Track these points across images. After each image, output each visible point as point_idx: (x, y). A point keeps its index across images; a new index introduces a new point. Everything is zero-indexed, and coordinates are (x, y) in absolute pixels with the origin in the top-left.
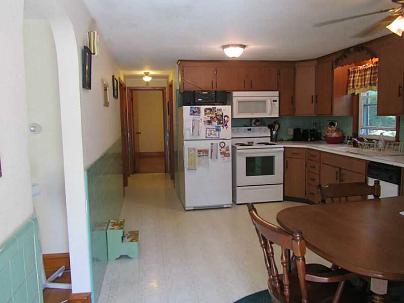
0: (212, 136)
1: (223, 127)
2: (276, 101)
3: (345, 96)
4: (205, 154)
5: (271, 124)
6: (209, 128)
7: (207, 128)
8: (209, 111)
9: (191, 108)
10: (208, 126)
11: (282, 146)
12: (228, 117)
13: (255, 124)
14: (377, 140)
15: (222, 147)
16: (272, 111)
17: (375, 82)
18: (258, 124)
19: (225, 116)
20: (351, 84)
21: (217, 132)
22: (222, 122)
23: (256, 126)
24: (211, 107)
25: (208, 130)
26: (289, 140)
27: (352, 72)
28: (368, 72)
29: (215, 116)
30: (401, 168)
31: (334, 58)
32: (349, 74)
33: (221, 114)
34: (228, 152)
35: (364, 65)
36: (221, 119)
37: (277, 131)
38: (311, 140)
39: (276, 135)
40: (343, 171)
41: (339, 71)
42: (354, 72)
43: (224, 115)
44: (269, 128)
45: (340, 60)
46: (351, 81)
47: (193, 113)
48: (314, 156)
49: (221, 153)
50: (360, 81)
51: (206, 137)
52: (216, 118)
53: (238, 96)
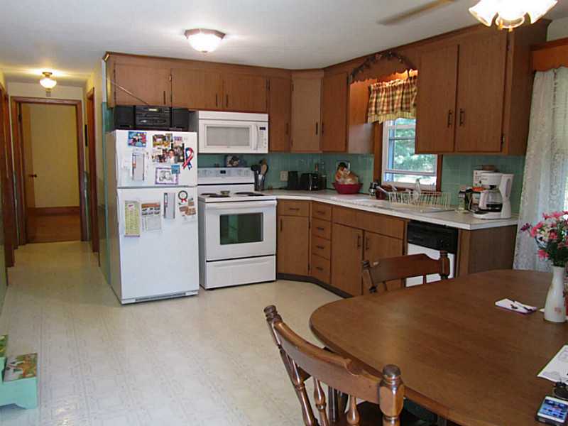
0: (165, 181)
1: (184, 167)
2: (264, 129)
3: (365, 125)
4: (153, 211)
5: (255, 163)
6: (161, 168)
7: (157, 168)
8: (160, 140)
9: (130, 133)
10: (160, 165)
11: (275, 197)
12: (192, 151)
13: (231, 163)
14: (412, 190)
15: (182, 200)
16: (258, 144)
17: (408, 105)
18: (235, 163)
19: (187, 149)
20: (373, 109)
21: (175, 175)
22: (182, 158)
23: (233, 167)
24: (164, 133)
25: (159, 170)
26: (280, 189)
27: (374, 90)
28: (398, 92)
29: (170, 148)
31: (350, 69)
32: (370, 93)
33: (181, 146)
34: (193, 207)
35: (392, 82)
36: (181, 154)
37: (264, 175)
38: (313, 189)
39: (263, 181)
40: (367, 234)
41: (357, 87)
42: (378, 91)
43: (185, 148)
44: (252, 169)
45: (360, 72)
46: (374, 104)
47: (134, 142)
48: (323, 213)
49: (182, 209)
50: (386, 104)
51: (156, 183)
52: (171, 152)
53: (206, 118)
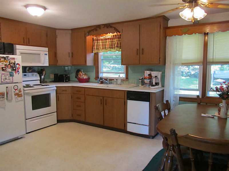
0: (6, 81)
1: (16, 73)
2: (47, 55)
3: (92, 54)
5: (40, 71)
6: (4, 74)
7: (2, 74)
8: (3, 59)
10: (3, 72)
11: (55, 86)
12: (19, 65)
13: (28, 71)
14: (117, 80)
15: (15, 90)
16: (44, 61)
17: (112, 46)
18: (30, 70)
19: (17, 64)
20: (96, 47)
21: (11, 77)
22: (14, 68)
23: (29, 72)
24: (5, 56)
25: (3, 75)
27: (95, 40)
28: (107, 41)
29: (8, 64)
30: (150, 93)
31: (88, 29)
32: (93, 41)
33: (14, 62)
34: (21, 93)
35: (104, 37)
36: (14, 66)
37: (44, 76)
39: (44, 78)
40: (105, 98)
41: (89, 38)
42: (98, 40)
43: (16, 63)
44: (38, 74)
45: (92, 31)
46: (96, 45)
49: (15, 95)
50: (102, 45)
51: (2, 82)
52: (9, 66)
